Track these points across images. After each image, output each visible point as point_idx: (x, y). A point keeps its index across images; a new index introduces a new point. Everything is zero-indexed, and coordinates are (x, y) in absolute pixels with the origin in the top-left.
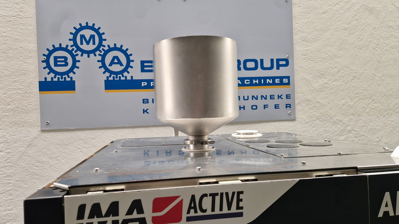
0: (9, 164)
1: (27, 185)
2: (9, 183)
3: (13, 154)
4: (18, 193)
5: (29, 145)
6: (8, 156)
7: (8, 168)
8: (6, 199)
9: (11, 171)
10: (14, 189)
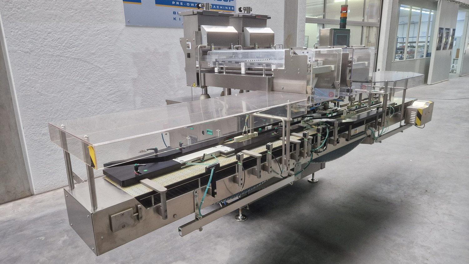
0: (111, 44)
1: (121, 57)
2: (112, 55)
3: (113, 38)
4: (117, 61)
5: (120, 34)
6: (110, 39)
7: (110, 46)
8: (111, 64)
9: (112, 48)
10: (115, 59)
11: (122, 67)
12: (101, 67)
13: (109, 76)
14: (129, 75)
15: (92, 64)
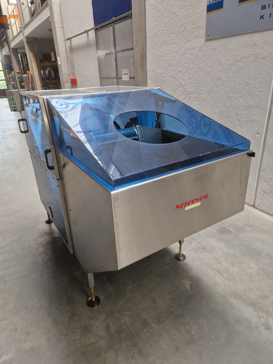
1: (197, 75)
11: (197, 85)
12: (183, 84)
13: (187, 93)
14: (200, 94)
15: (179, 81)
